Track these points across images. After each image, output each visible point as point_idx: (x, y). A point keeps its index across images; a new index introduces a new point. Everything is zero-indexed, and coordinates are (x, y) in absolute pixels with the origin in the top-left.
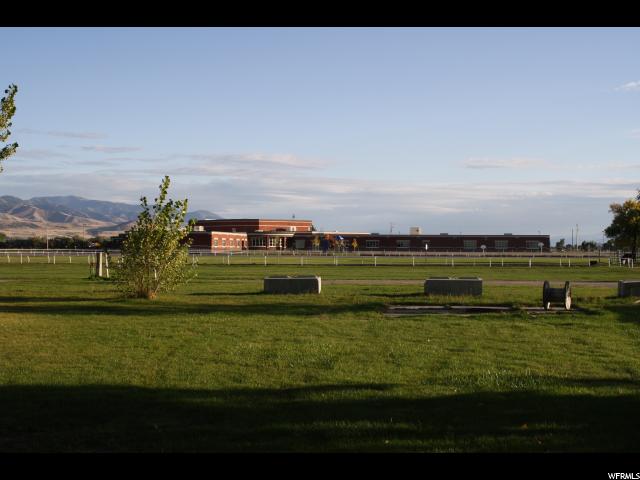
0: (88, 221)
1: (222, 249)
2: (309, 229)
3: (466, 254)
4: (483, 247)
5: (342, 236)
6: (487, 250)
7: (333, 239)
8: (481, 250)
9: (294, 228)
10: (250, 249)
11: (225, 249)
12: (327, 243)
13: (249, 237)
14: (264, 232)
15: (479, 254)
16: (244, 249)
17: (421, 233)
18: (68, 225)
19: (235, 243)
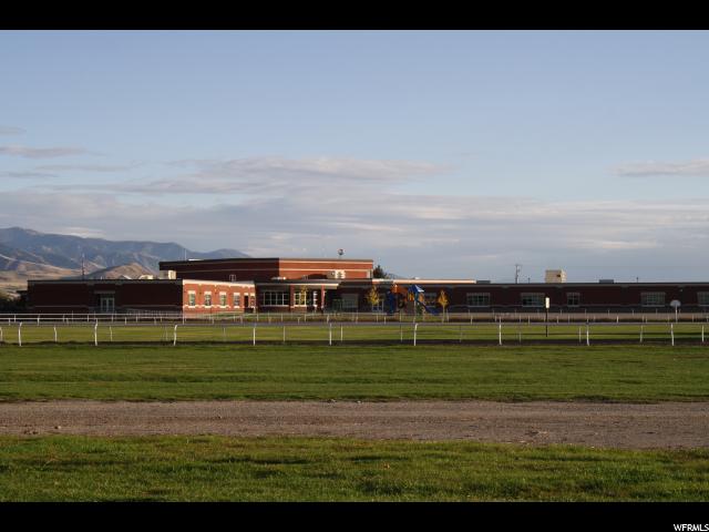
0: (41, 269)
1: (203, 310)
2: (368, 276)
3: (643, 316)
4: (676, 303)
5: (421, 285)
6: (682, 309)
7: (404, 293)
8: (672, 310)
9: (340, 274)
10: (260, 310)
11: (211, 311)
12: (396, 299)
13: (258, 290)
14: (287, 281)
15: (668, 316)
16: (248, 310)
17: (564, 280)
18: (9, 275)
19: (229, 299)
